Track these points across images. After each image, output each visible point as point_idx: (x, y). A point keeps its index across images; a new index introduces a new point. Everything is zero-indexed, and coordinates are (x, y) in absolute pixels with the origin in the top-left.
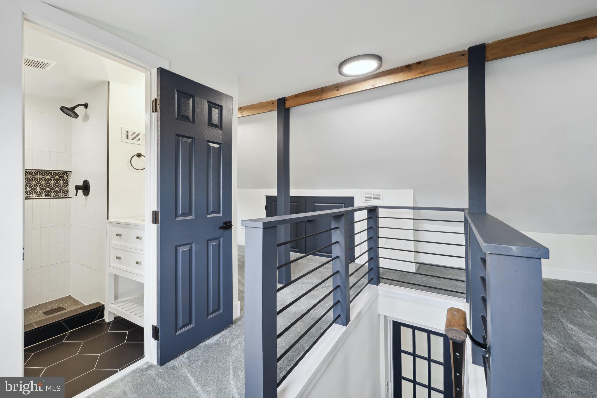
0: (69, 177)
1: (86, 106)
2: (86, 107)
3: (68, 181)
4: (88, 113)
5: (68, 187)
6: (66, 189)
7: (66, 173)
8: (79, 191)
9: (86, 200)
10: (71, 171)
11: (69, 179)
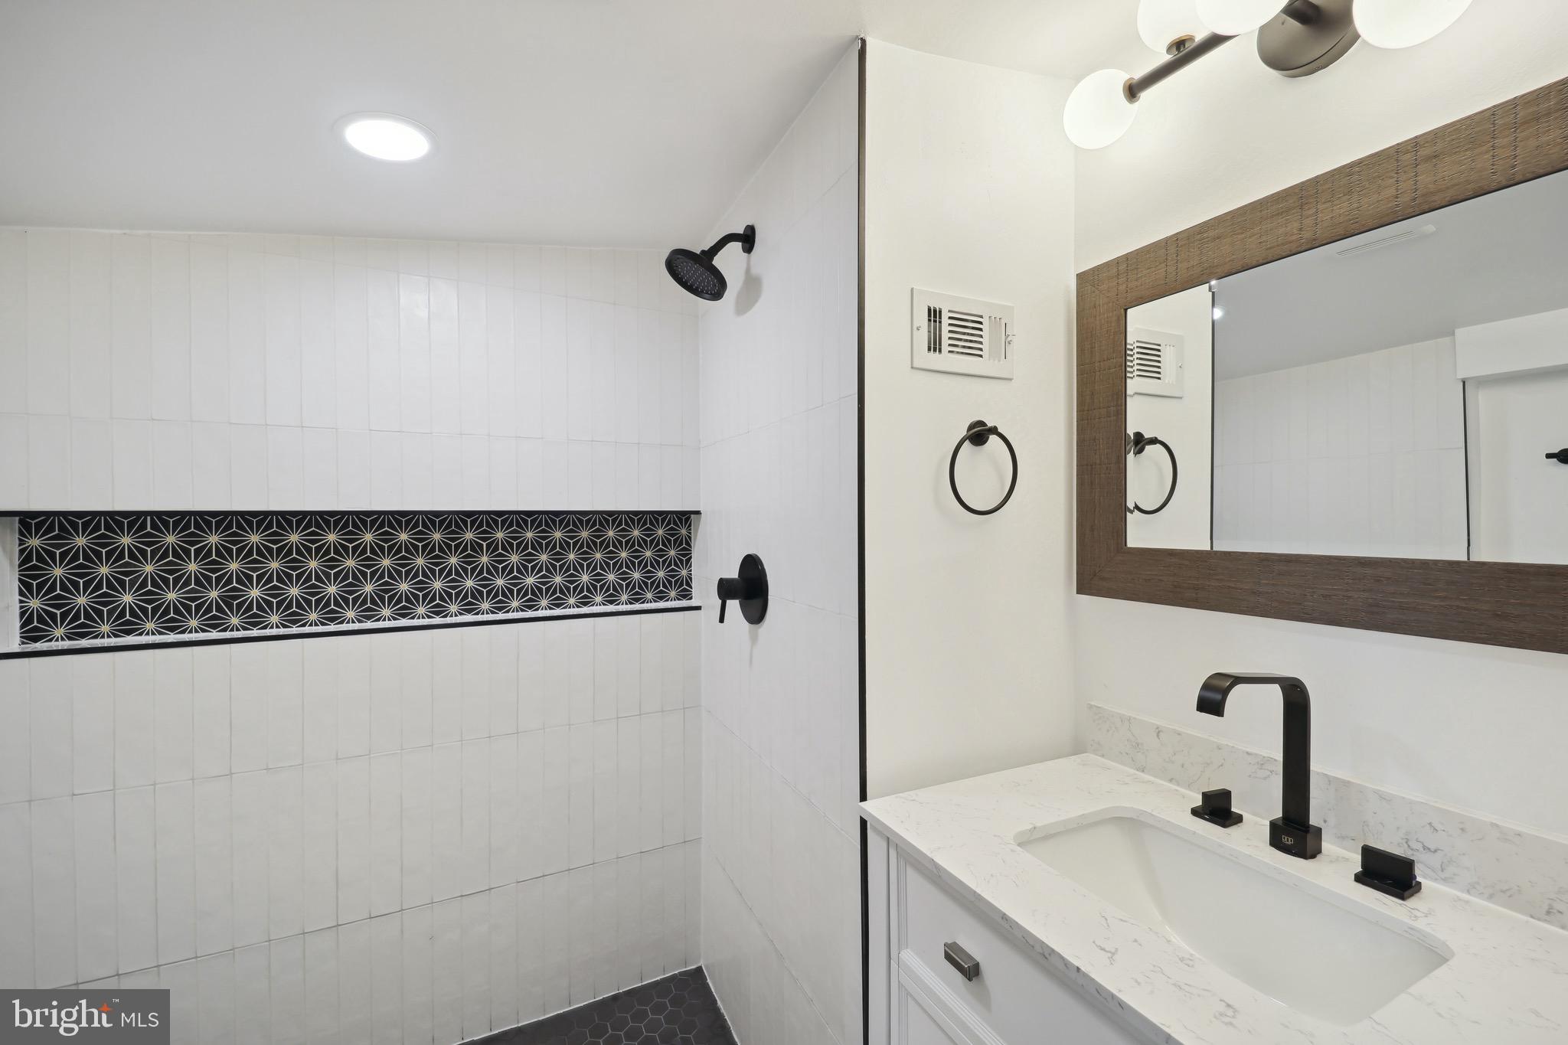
0: (692, 531)
1: (747, 239)
2: (747, 245)
3: (690, 546)
4: (754, 271)
5: (691, 566)
6: (684, 572)
7: (685, 518)
8: (729, 602)
9: (754, 639)
10: (698, 513)
11: (692, 538)
